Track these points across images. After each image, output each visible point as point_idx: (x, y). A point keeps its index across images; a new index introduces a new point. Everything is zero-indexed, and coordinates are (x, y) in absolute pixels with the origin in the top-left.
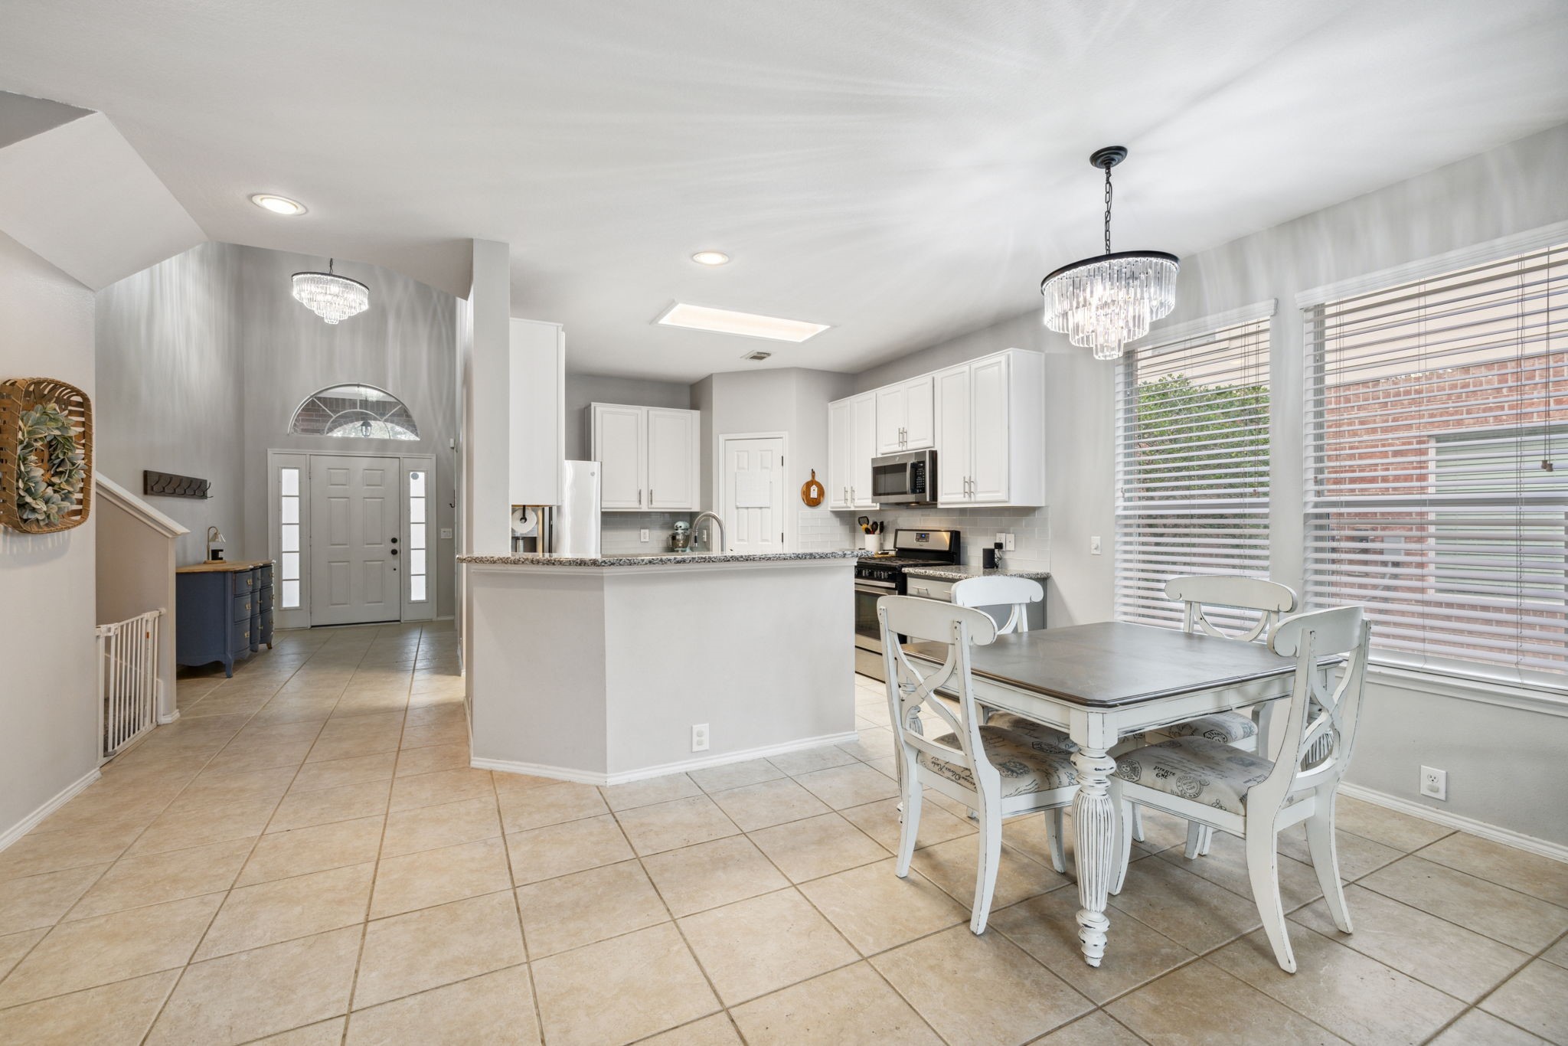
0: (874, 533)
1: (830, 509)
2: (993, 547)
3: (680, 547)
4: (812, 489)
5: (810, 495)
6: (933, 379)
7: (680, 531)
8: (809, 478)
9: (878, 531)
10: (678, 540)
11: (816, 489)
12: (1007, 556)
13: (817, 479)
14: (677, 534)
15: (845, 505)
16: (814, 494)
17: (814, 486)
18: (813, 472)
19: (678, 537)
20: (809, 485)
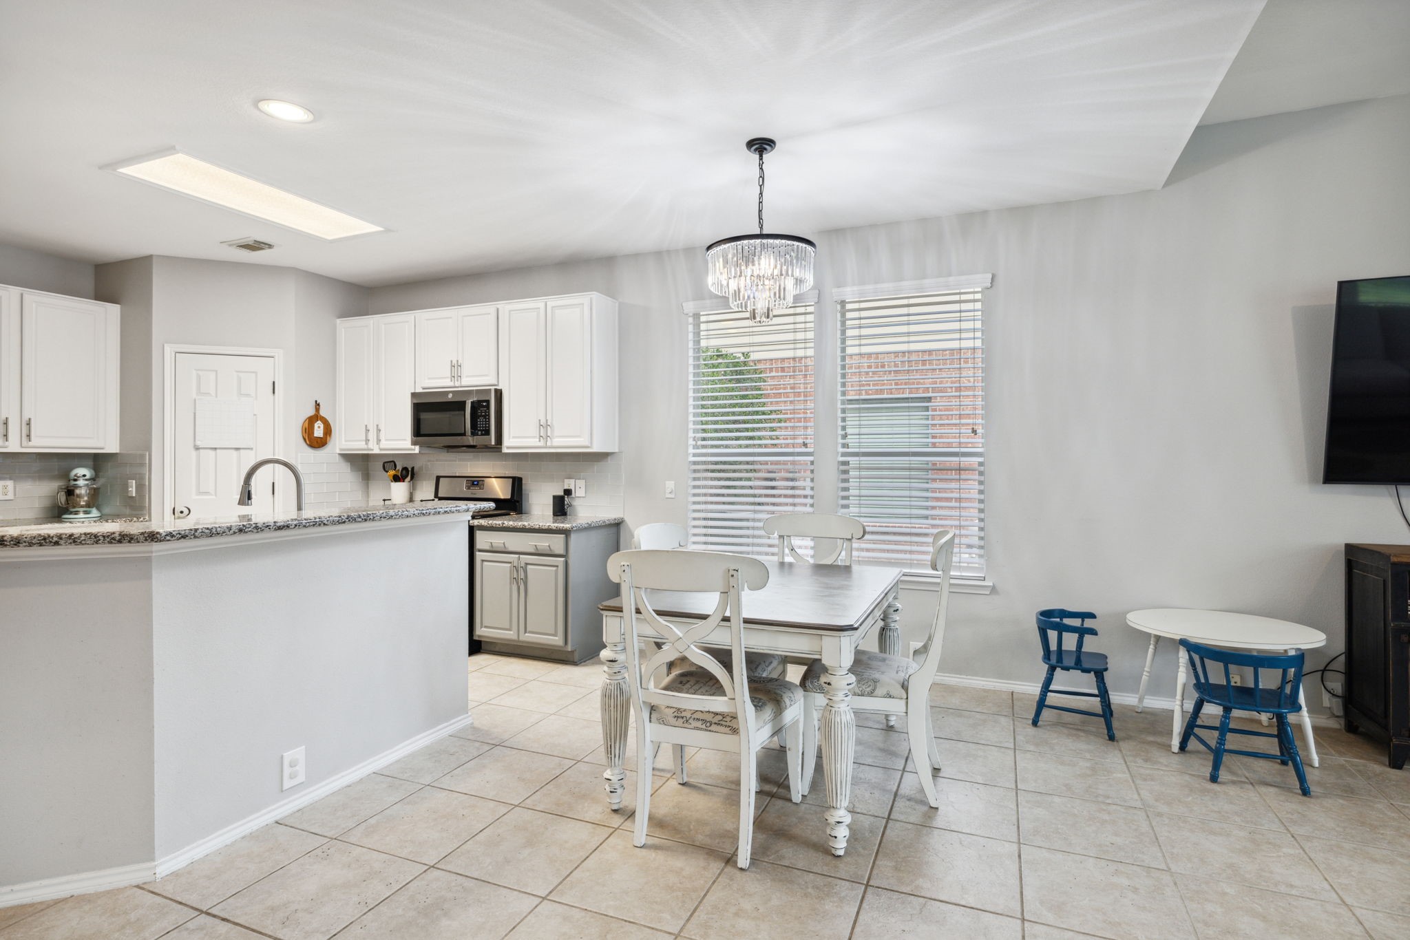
0: (404, 481)
1: (338, 452)
2: (562, 494)
3: (82, 507)
4: (316, 425)
5: (313, 433)
6: (498, 310)
7: (81, 482)
8: (312, 412)
9: (409, 478)
10: (79, 496)
11: (322, 426)
12: (576, 503)
13: (322, 413)
14: (77, 487)
15: (366, 447)
16: (319, 431)
17: (319, 422)
18: (317, 405)
19: (77, 491)
20: (312, 420)
